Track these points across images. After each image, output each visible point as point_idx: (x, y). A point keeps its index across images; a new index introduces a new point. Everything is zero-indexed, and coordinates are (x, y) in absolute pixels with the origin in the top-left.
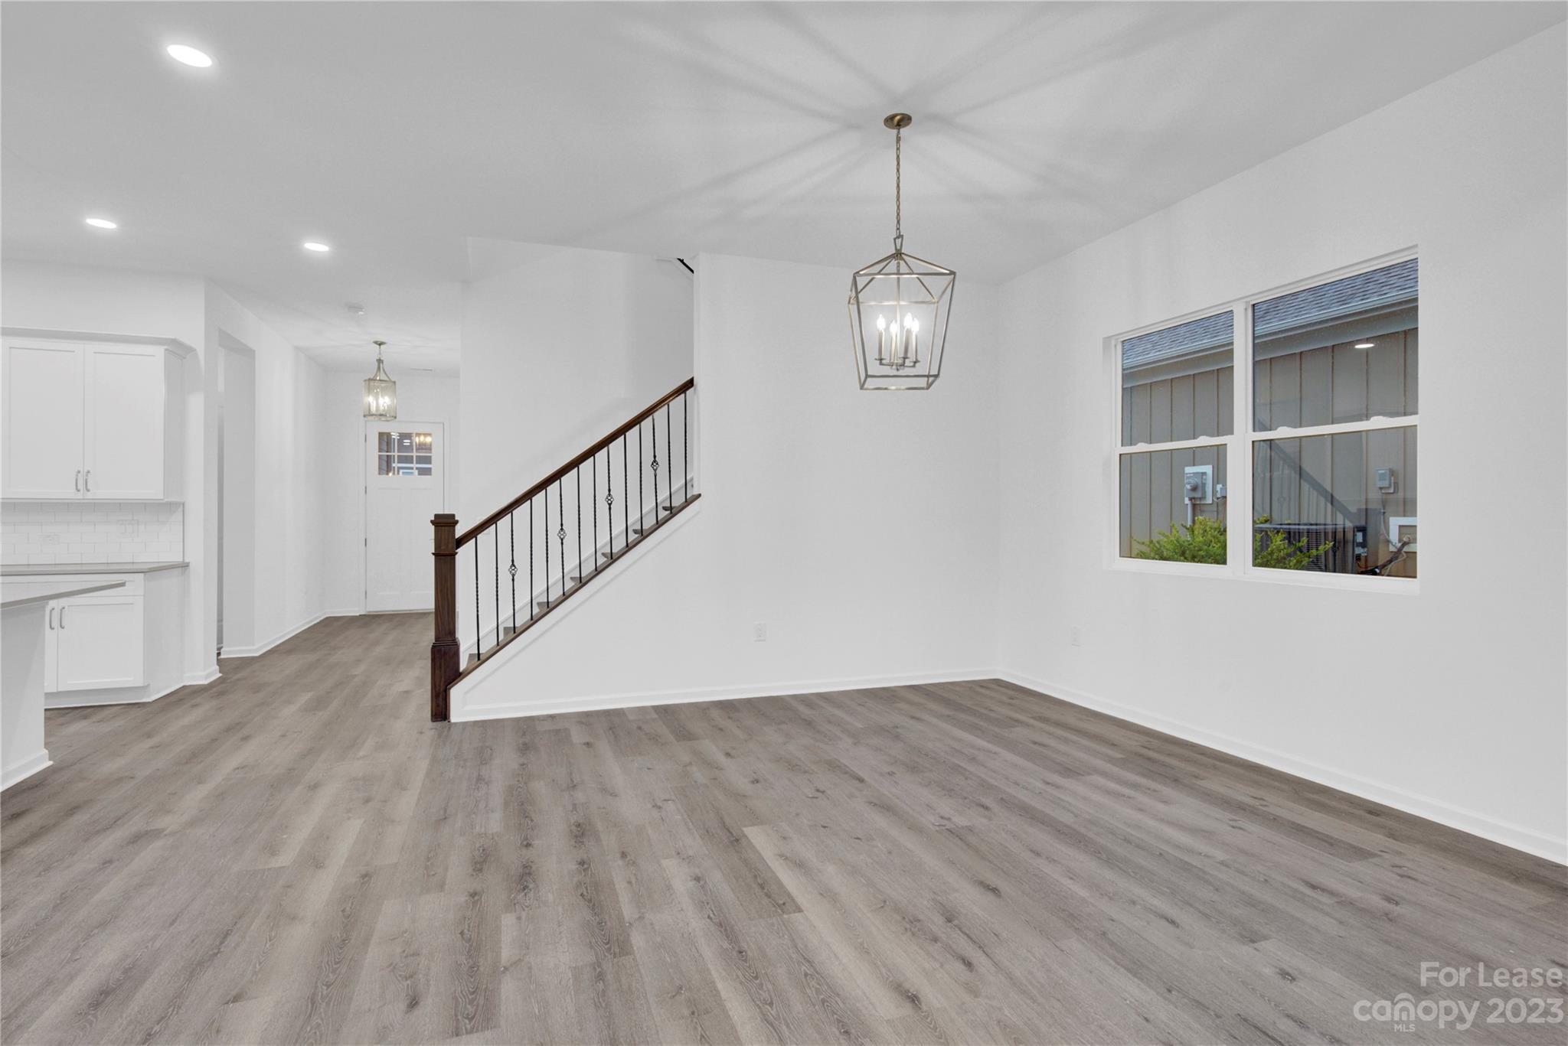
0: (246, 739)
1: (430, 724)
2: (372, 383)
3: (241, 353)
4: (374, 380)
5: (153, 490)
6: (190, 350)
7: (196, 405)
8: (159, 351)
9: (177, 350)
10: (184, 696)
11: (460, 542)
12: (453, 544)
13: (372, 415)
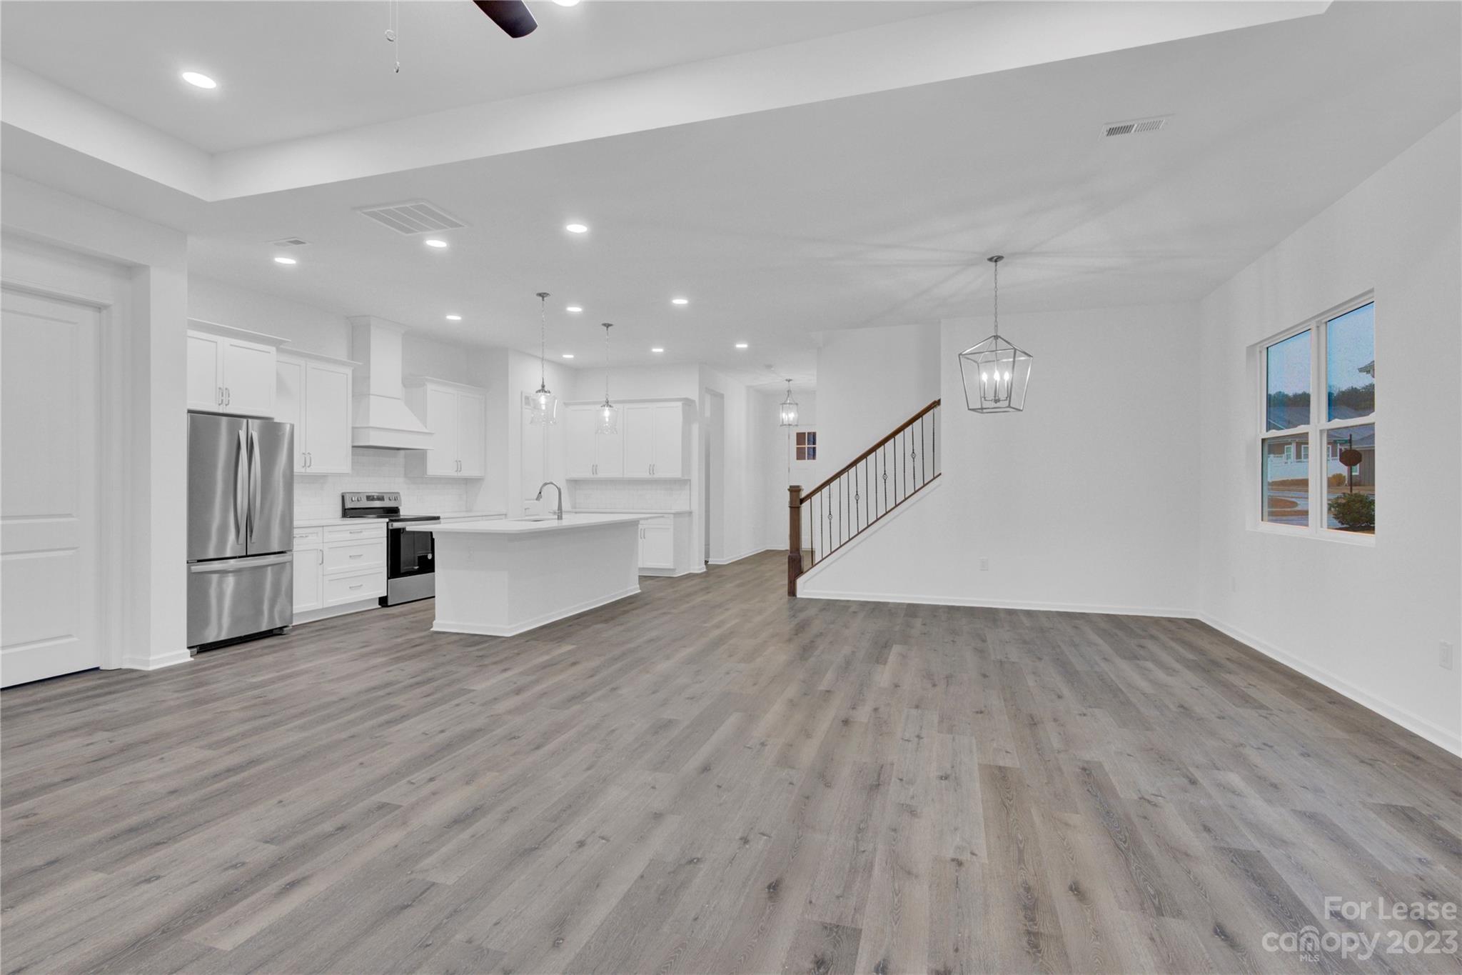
0: (708, 593)
1: (787, 596)
2: (784, 406)
3: (718, 397)
4: (785, 404)
5: (677, 474)
6: (693, 401)
7: (695, 428)
8: (680, 404)
9: (687, 402)
10: (690, 576)
11: (802, 501)
12: (798, 502)
13: (785, 425)
